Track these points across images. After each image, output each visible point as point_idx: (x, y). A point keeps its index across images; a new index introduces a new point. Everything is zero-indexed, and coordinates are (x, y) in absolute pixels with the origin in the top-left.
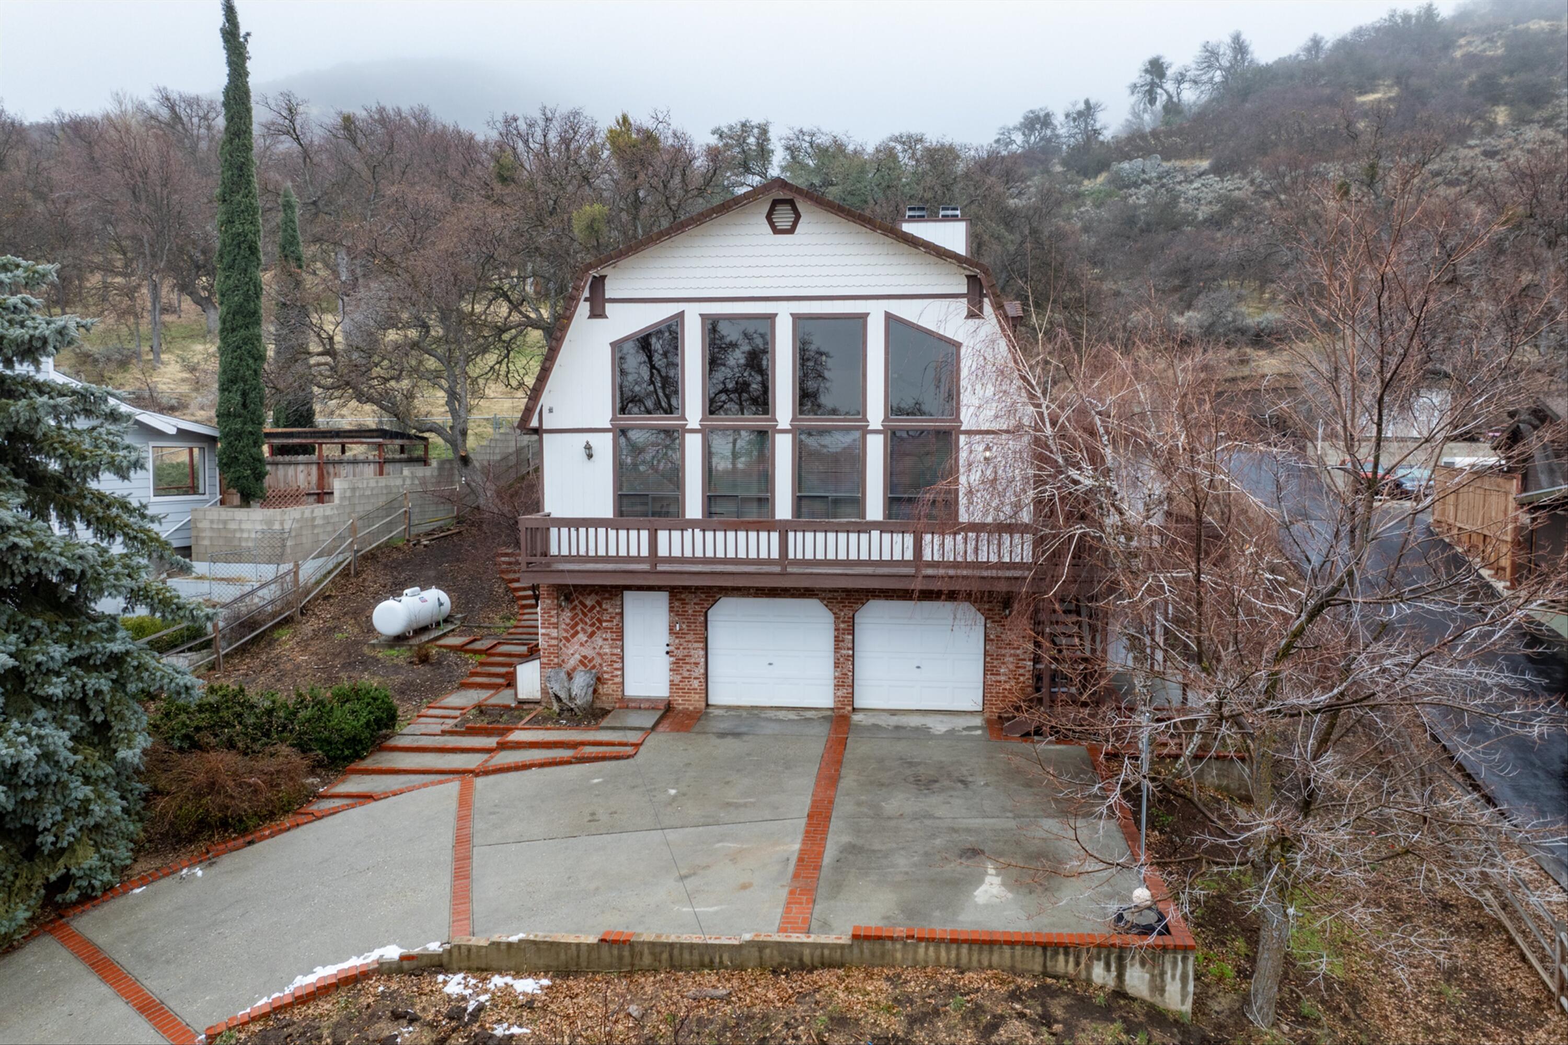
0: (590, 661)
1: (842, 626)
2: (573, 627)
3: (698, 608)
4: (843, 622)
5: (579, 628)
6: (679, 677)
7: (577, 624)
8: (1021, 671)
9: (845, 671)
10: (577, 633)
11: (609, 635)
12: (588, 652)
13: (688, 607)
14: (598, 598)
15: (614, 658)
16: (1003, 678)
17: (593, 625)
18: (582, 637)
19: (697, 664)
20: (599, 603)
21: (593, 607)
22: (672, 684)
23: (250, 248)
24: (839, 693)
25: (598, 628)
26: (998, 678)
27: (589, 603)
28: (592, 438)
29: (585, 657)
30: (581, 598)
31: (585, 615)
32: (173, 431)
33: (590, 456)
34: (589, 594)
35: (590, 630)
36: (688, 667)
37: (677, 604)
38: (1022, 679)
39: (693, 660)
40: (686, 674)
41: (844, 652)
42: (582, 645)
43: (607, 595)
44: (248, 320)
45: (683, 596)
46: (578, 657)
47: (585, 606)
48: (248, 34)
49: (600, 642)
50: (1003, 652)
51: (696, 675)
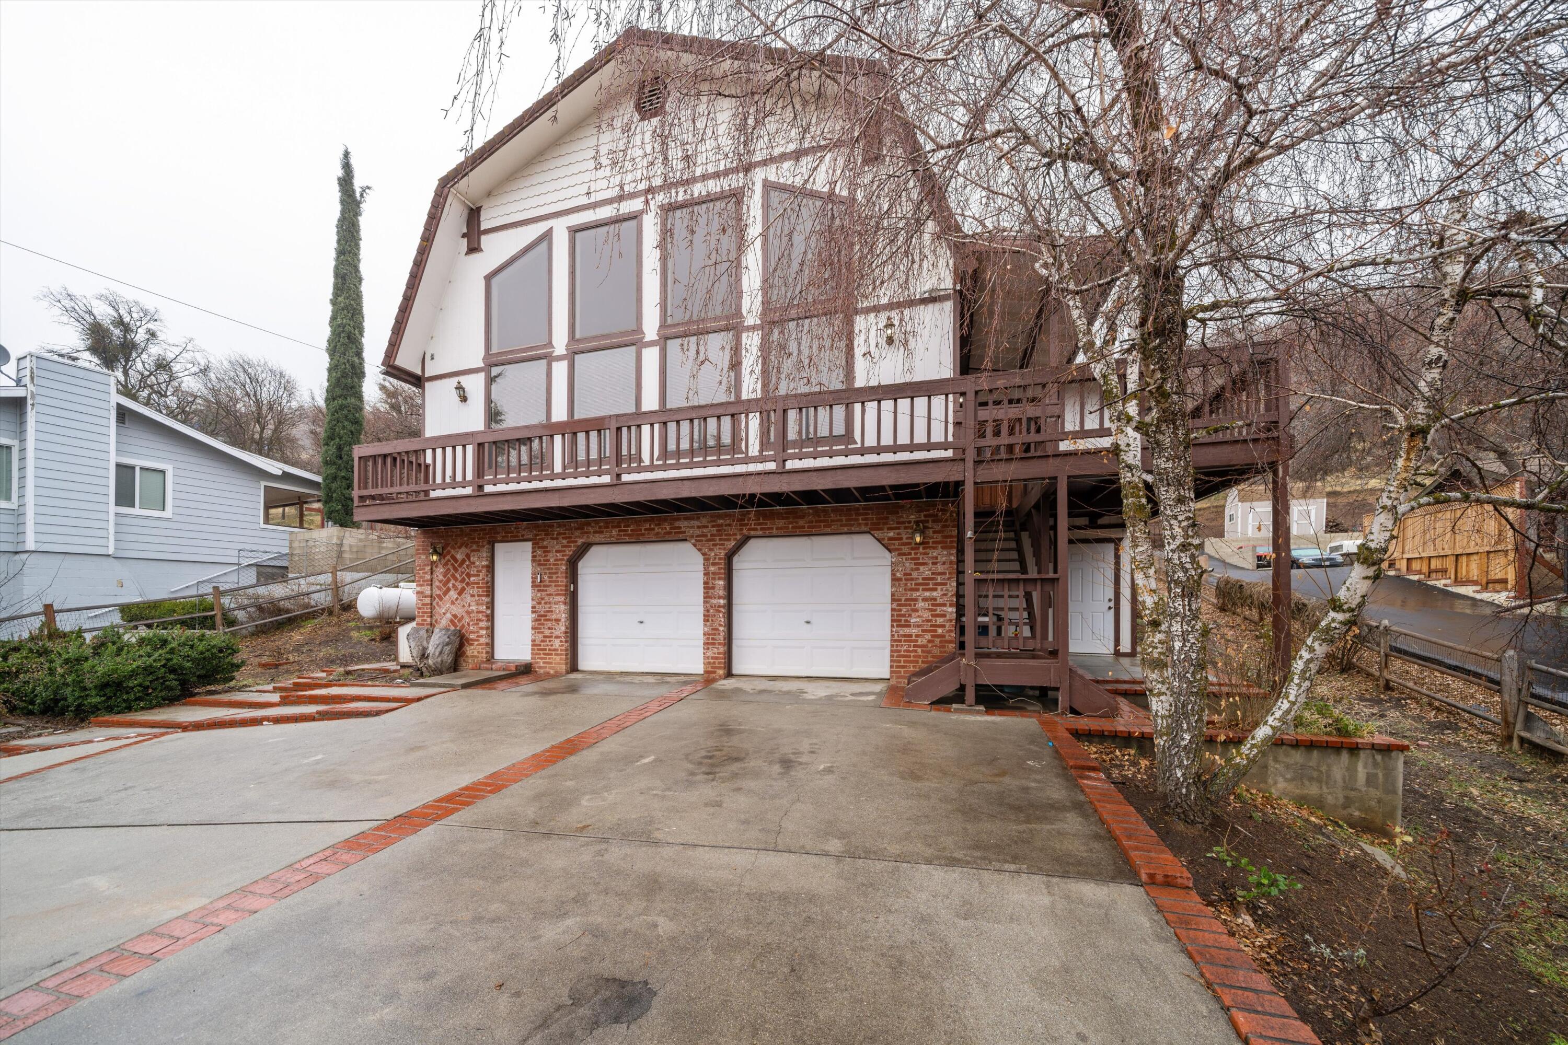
0: (460, 621)
1: (712, 569)
2: (445, 585)
3: (559, 556)
4: (714, 564)
5: (450, 585)
6: (541, 636)
7: (448, 581)
8: (940, 621)
9: (716, 625)
10: (448, 590)
11: (475, 591)
12: (458, 610)
13: (550, 555)
14: (468, 551)
15: (480, 616)
16: (914, 631)
17: (463, 581)
18: (453, 594)
19: (558, 620)
20: (468, 556)
21: (463, 561)
22: (534, 644)
23: (349, 337)
24: (709, 654)
25: (468, 584)
26: (907, 631)
27: (459, 557)
28: (465, 381)
29: (455, 616)
30: (453, 552)
31: (456, 570)
32: (280, 473)
33: (464, 399)
34: (460, 547)
35: (460, 586)
36: (549, 624)
37: (539, 552)
38: (940, 631)
39: (554, 617)
40: (547, 632)
41: (714, 601)
42: (453, 603)
43: (474, 547)
44: (345, 392)
45: (545, 543)
46: (449, 615)
47: (456, 560)
48: (365, 189)
49: (469, 599)
50: (915, 594)
51: (556, 633)
